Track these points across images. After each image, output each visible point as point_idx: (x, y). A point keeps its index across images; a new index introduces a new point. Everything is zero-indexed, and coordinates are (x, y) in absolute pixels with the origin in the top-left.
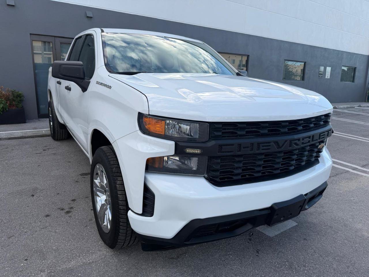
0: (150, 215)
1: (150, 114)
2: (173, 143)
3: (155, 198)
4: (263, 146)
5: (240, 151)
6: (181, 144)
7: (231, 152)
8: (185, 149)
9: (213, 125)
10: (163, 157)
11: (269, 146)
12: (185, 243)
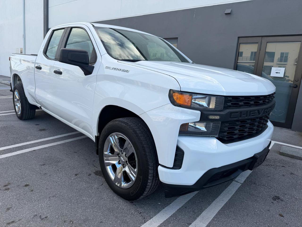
0: (178, 168)
1: (181, 90)
2: (199, 112)
3: (184, 154)
4: (252, 113)
5: (241, 116)
6: (205, 112)
7: (236, 117)
8: (209, 116)
9: (227, 98)
10: (188, 123)
11: (255, 113)
12: (203, 187)
